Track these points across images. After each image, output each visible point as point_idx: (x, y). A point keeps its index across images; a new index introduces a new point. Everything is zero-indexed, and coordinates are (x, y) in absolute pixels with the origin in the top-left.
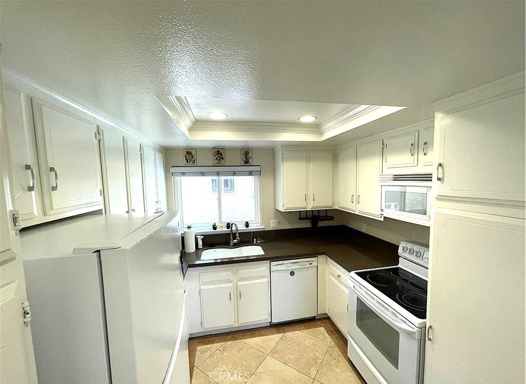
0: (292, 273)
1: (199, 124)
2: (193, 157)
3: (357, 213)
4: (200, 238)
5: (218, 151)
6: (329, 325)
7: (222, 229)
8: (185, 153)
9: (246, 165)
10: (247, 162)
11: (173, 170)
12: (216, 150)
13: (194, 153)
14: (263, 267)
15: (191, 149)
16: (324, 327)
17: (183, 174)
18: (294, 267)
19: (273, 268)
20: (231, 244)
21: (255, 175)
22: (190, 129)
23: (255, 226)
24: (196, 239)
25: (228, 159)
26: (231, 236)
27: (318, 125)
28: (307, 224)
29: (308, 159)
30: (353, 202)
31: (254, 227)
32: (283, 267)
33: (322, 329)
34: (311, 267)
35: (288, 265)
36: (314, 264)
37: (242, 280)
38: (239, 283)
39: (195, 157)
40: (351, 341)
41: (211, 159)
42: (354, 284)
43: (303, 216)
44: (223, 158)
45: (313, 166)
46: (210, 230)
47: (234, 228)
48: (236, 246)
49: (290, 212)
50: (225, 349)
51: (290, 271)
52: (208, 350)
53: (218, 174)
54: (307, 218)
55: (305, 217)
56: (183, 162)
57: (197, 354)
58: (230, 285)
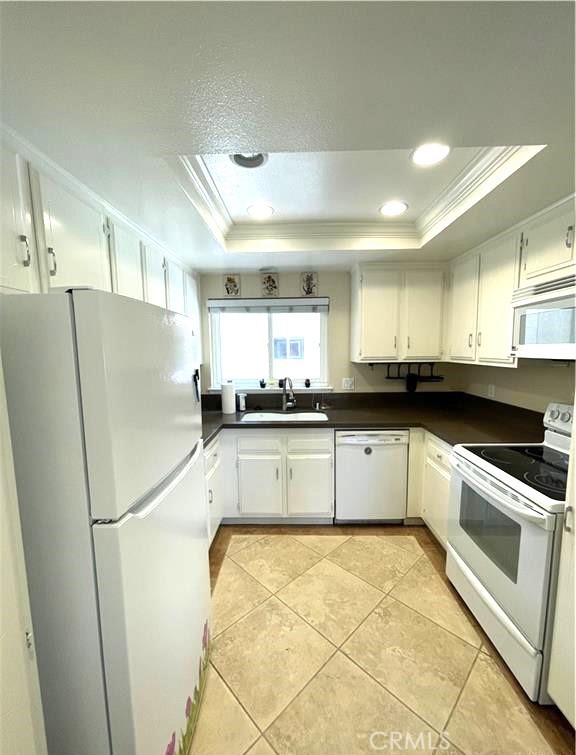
0: (368, 451)
1: (238, 229)
2: (235, 286)
3: (477, 363)
4: (242, 396)
5: (269, 277)
6: (423, 535)
7: (272, 387)
8: (226, 281)
9: (308, 296)
10: (309, 292)
11: (209, 304)
12: (267, 275)
13: (237, 280)
14: (325, 438)
15: (234, 275)
16: (415, 536)
17: (223, 309)
18: (371, 441)
19: (339, 440)
20: (284, 408)
21: (321, 311)
22: (228, 237)
23: (320, 385)
24: (237, 397)
25: (283, 288)
26: (284, 397)
27: (413, 222)
28: (400, 388)
29: (401, 283)
30: (470, 346)
31: (317, 387)
32: (354, 440)
33: (412, 538)
34: (400, 444)
35: (361, 438)
36: (404, 440)
37: (294, 452)
38: (291, 457)
39: (238, 286)
40: (451, 551)
41: (258, 288)
42: (458, 462)
43: (394, 372)
44: (275, 287)
45: (408, 293)
46: (256, 388)
47: (288, 388)
48: (290, 410)
49: (371, 364)
50: (267, 543)
51: (365, 447)
52: (245, 540)
53: (268, 309)
54: (399, 378)
55: (397, 376)
56: (223, 292)
57: (231, 543)
58: (278, 457)
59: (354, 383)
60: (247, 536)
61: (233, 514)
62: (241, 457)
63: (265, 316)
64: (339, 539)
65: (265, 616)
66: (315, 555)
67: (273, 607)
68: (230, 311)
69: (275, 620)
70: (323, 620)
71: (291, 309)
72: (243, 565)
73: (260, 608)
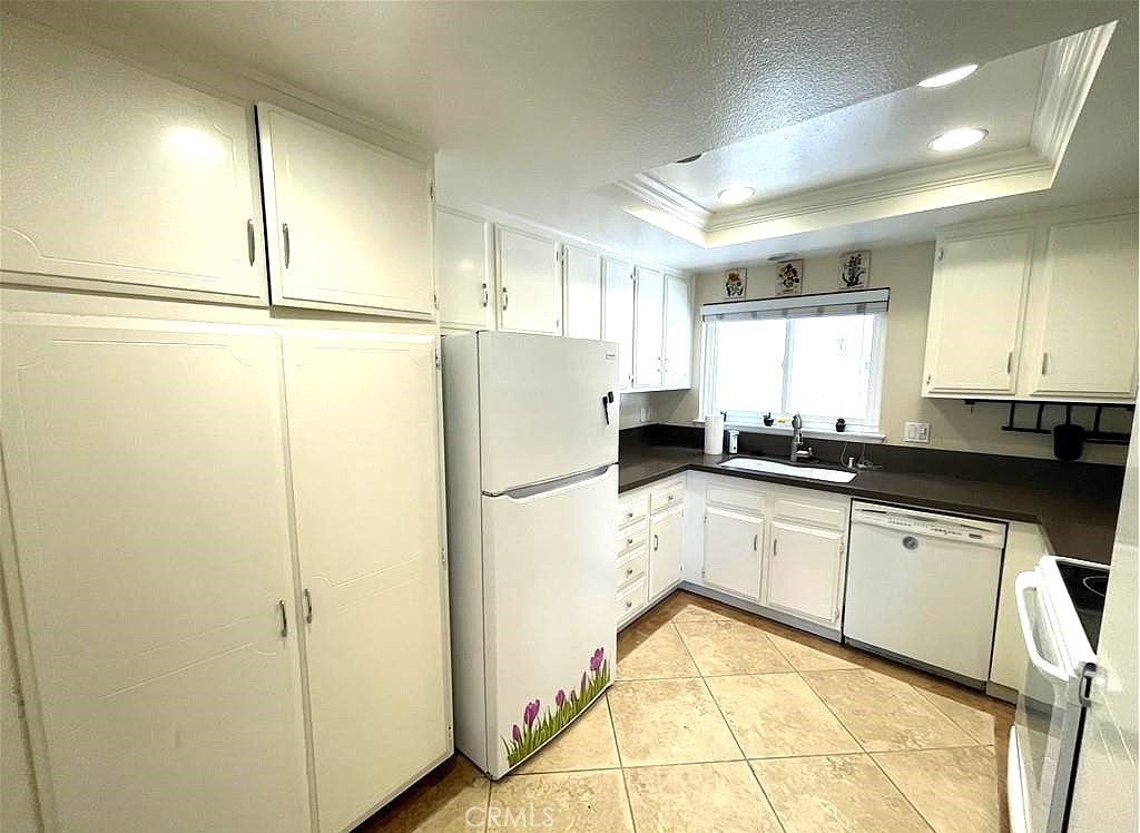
0: (910, 543)
1: (717, 218)
2: (739, 284)
4: (734, 434)
5: (789, 266)
7: (782, 426)
8: (727, 278)
9: (851, 288)
10: (853, 282)
11: (704, 310)
12: (786, 264)
13: (742, 277)
15: (739, 269)
17: (721, 316)
19: (857, 516)
20: (793, 457)
21: (872, 311)
22: (708, 229)
24: (726, 435)
25: (810, 280)
26: (796, 441)
32: (884, 521)
33: (987, 716)
34: (983, 545)
36: (991, 540)
37: (781, 519)
39: (743, 284)
41: (773, 285)
44: (797, 281)
46: (756, 424)
47: (804, 428)
48: (802, 462)
49: (968, 402)
50: (727, 626)
51: (906, 536)
52: (703, 614)
53: (785, 313)
54: (1038, 430)
55: (1035, 427)
56: (722, 294)
57: (685, 610)
58: (759, 521)
59: (929, 432)
60: (708, 612)
61: (696, 579)
62: (710, 510)
63: (781, 323)
64: (838, 663)
65: (680, 690)
66: (786, 664)
67: (694, 687)
68: (732, 319)
69: (690, 698)
70: (746, 726)
71: (820, 311)
72: (684, 635)
73: (679, 681)
